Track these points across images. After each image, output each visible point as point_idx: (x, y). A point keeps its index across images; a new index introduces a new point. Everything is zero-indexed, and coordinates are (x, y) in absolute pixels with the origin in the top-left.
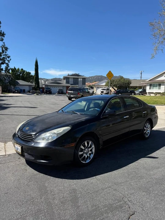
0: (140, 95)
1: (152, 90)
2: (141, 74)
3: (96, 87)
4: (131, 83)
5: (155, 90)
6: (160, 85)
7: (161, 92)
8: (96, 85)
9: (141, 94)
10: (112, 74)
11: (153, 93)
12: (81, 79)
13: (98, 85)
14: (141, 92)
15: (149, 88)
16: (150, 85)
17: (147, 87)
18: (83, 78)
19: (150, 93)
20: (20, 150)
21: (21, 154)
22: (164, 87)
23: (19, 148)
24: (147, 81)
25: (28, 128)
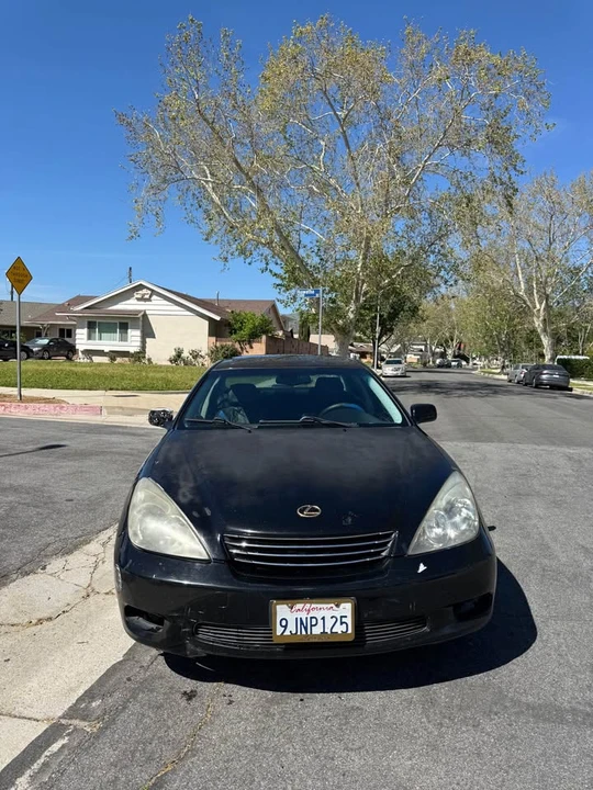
0: (42, 358)
1: (97, 341)
5: (109, 343)
6: (124, 327)
7: (132, 350)
9: (46, 355)
10: (25, 272)
11: (100, 353)
14: (45, 348)
15: (85, 336)
16: (91, 326)
17: (78, 331)
19: (89, 353)
20: (344, 620)
21: (351, 639)
22: (138, 333)
23: (332, 613)
24: (75, 312)
25: (317, 510)
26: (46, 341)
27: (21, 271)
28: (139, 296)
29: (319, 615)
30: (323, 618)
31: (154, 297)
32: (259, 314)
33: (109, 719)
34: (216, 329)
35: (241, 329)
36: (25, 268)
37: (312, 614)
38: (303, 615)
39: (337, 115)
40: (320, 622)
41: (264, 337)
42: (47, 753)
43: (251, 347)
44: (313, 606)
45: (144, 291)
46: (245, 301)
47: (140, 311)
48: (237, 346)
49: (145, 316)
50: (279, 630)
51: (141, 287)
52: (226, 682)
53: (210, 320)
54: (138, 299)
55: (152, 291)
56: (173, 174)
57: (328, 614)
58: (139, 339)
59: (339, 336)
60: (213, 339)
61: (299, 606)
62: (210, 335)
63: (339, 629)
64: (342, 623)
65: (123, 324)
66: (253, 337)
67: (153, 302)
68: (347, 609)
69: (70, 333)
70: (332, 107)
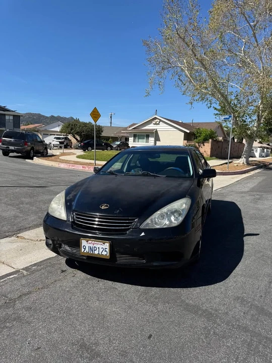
0: (117, 150)
1: (137, 143)
2: (111, 117)
3: (42, 133)
4: (102, 131)
5: (141, 143)
6: (148, 136)
8: (41, 129)
9: (119, 149)
10: (98, 114)
12: (11, 118)
13: (46, 130)
14: (119, 146)
15: (132, 141)
16: (135, 136)
17: (130, 139)
18: (14, 116)
20: (106, 250)
21: (109, 258)
22: (153, 139)
23: (102, 246)
24: (130, 130)
25: (107, 206)
26: (119, 143)
27: (96, 113)
28: (154, 123)
29: (97, 246)
30: (99, 248)
31: (161, 123)
32: (209, 129)
33: (33, 272)
34: (188, 137)
35: (200, 136)
36: (98, 112)
37: (95, 245)
38: (91, 245)
39: (250, 25)
40: (98, 249)
41: (210, 140)
42: (8, 278)
43: (204, 145)
44: (95, 242)
45: (157, 120)
46: (205, 123)
47: (154, 129)
48: (197, 145)
49: (156, 131)
50: (83, 250)
51: (155, 118)
52: (78, 270)
53: (185, 132)
54: (154, 124)
55: (160, 120)
56: (166, 65)
57: (101, 247)
58: (153, 142)
59: (247, 139)
60: (186, 141)
61: (90, 242)
62: (184, 140)
63: (104, 253)
64: (105, 251)
65: (147, 135)
66: (205, 140)
67: (160, 125)
68: (107, 245)
69: (127, 139)
70: (248, 21)
